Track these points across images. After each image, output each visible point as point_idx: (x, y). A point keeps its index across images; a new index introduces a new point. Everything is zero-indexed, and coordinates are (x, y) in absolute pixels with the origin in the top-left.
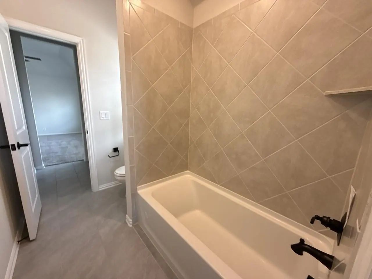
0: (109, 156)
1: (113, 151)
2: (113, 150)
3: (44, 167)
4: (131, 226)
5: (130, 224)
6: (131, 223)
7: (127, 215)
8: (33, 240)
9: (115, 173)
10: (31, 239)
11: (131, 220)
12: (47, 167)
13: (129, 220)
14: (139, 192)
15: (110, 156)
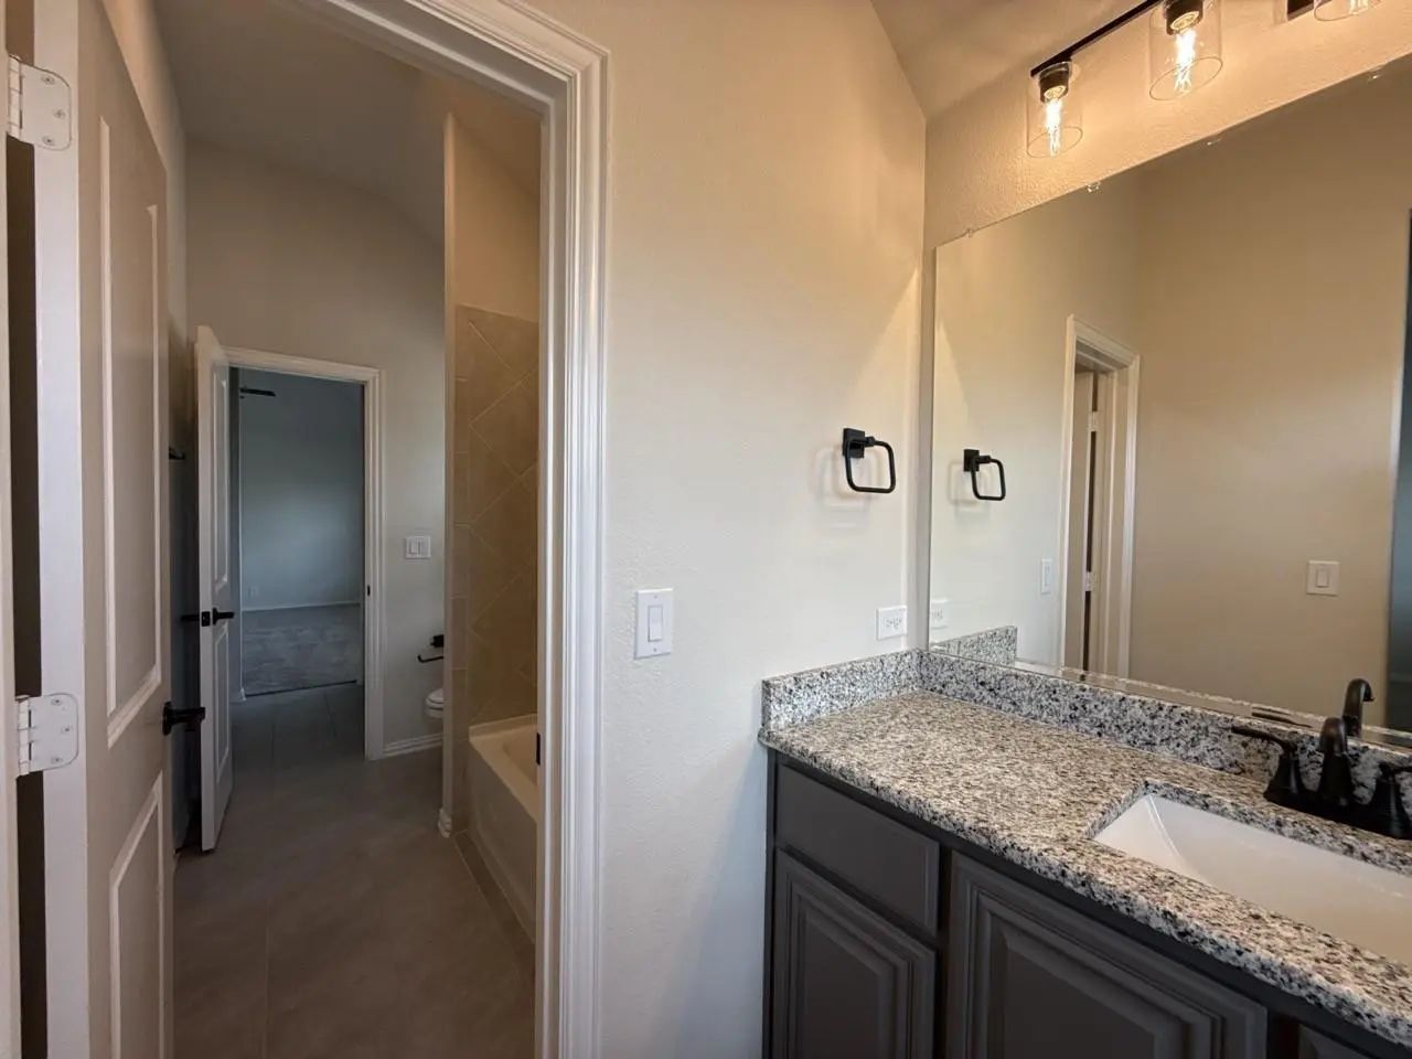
0: (419, 658)
1: (432, 644)
2: (433, 641)
3: (244, 699)
4: (446, 835)
5: (446, 831)
6: (448, 826)
7: (442, 811)
8: (208, 852)
9: (428, 702)
10: (205, 848)
11: (449, 820)
12: (250, 699)
13: (445, 821)
14: (474, 740)
15: (423, 658)
